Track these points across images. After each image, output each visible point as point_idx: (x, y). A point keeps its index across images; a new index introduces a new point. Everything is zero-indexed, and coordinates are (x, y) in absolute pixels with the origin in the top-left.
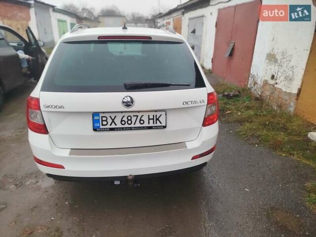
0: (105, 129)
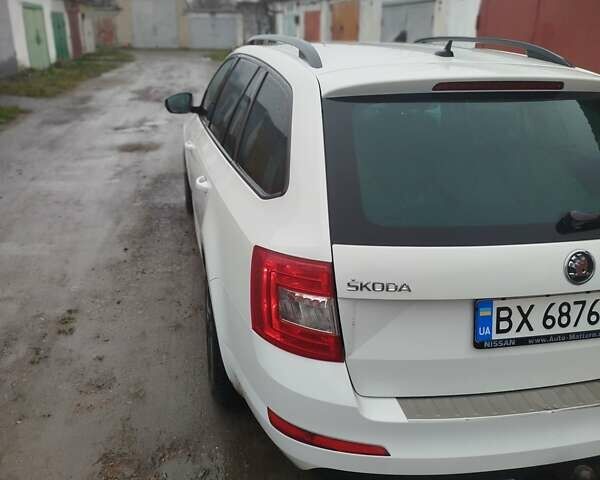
0: (504, 340)
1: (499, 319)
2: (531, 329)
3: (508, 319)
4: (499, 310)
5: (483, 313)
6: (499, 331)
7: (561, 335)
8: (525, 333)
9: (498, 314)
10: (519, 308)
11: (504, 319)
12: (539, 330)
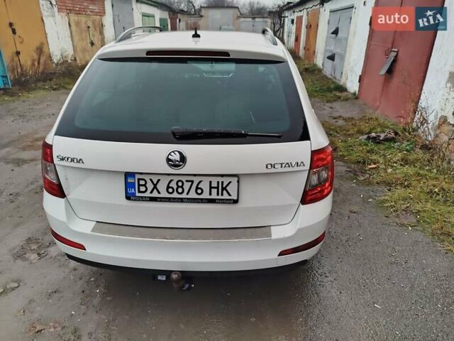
1: (139, 185)
2: (159, 193)
3: (145, 185)
4: (139, 180)
5: (130, 180)
6: (139, 192)
7: (178, 198)
8: (155, 194)
9: (139, 182)
10: (151, 180)
11: (142, 185)
12: (164, 194)
